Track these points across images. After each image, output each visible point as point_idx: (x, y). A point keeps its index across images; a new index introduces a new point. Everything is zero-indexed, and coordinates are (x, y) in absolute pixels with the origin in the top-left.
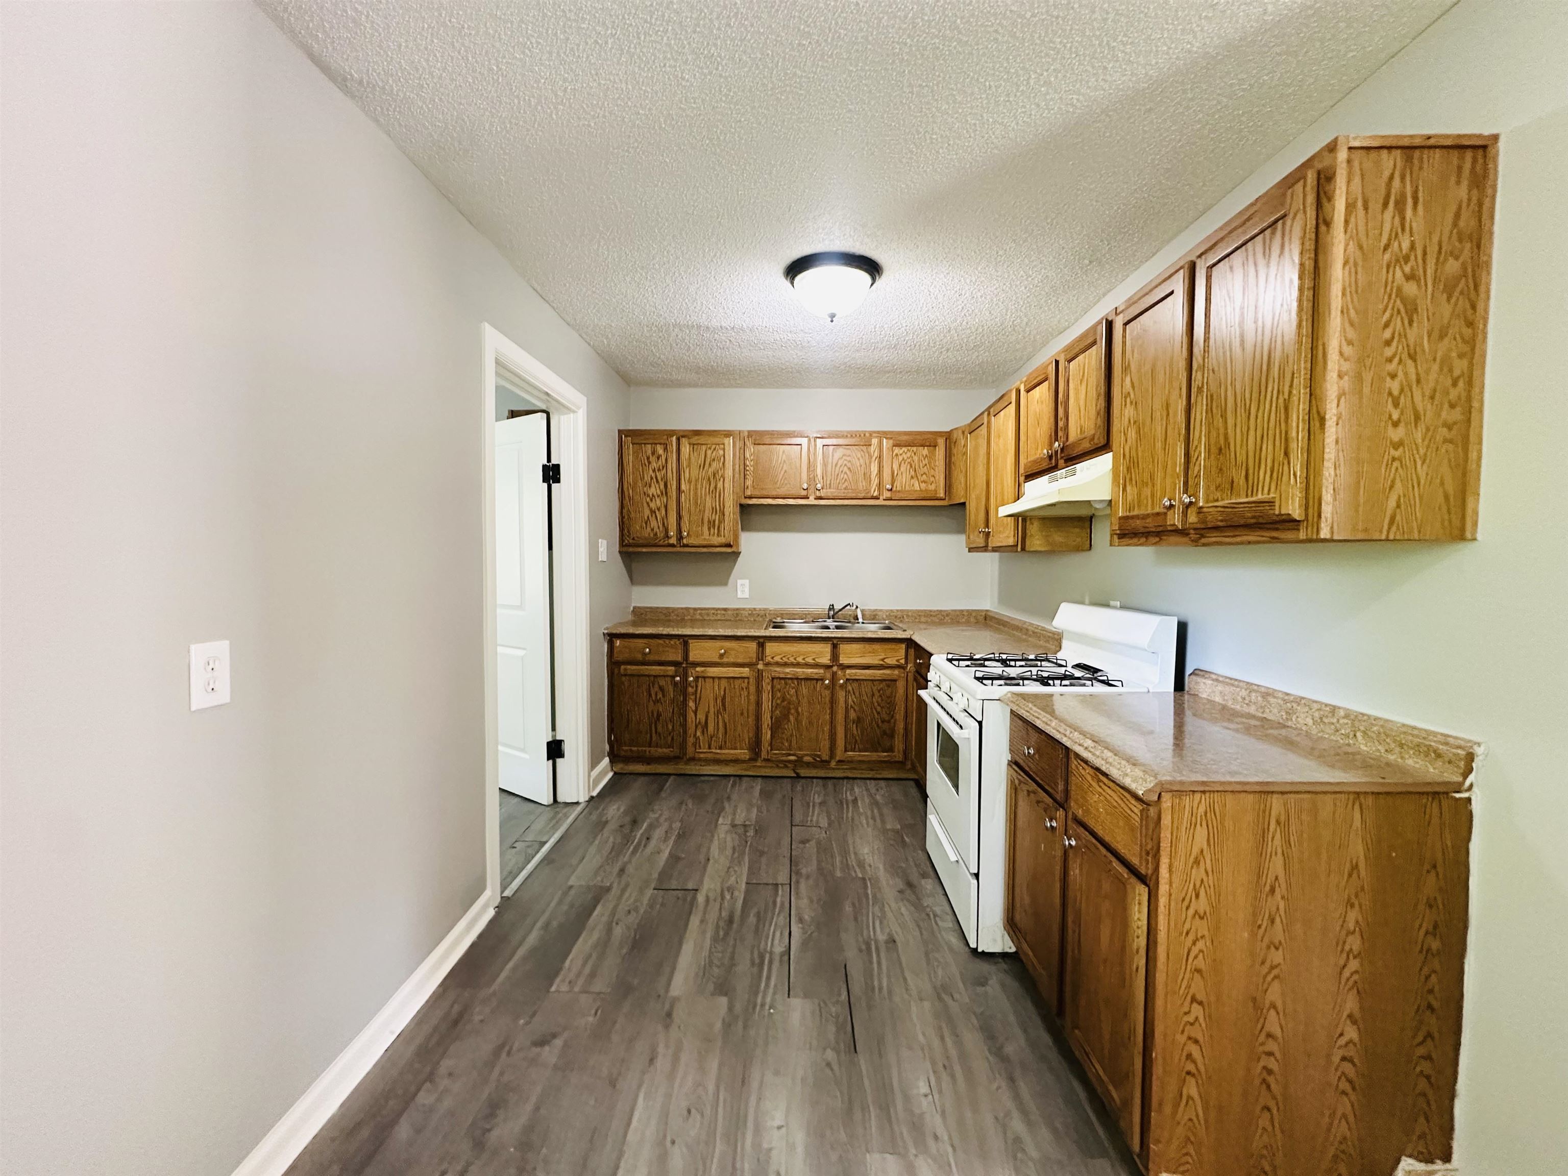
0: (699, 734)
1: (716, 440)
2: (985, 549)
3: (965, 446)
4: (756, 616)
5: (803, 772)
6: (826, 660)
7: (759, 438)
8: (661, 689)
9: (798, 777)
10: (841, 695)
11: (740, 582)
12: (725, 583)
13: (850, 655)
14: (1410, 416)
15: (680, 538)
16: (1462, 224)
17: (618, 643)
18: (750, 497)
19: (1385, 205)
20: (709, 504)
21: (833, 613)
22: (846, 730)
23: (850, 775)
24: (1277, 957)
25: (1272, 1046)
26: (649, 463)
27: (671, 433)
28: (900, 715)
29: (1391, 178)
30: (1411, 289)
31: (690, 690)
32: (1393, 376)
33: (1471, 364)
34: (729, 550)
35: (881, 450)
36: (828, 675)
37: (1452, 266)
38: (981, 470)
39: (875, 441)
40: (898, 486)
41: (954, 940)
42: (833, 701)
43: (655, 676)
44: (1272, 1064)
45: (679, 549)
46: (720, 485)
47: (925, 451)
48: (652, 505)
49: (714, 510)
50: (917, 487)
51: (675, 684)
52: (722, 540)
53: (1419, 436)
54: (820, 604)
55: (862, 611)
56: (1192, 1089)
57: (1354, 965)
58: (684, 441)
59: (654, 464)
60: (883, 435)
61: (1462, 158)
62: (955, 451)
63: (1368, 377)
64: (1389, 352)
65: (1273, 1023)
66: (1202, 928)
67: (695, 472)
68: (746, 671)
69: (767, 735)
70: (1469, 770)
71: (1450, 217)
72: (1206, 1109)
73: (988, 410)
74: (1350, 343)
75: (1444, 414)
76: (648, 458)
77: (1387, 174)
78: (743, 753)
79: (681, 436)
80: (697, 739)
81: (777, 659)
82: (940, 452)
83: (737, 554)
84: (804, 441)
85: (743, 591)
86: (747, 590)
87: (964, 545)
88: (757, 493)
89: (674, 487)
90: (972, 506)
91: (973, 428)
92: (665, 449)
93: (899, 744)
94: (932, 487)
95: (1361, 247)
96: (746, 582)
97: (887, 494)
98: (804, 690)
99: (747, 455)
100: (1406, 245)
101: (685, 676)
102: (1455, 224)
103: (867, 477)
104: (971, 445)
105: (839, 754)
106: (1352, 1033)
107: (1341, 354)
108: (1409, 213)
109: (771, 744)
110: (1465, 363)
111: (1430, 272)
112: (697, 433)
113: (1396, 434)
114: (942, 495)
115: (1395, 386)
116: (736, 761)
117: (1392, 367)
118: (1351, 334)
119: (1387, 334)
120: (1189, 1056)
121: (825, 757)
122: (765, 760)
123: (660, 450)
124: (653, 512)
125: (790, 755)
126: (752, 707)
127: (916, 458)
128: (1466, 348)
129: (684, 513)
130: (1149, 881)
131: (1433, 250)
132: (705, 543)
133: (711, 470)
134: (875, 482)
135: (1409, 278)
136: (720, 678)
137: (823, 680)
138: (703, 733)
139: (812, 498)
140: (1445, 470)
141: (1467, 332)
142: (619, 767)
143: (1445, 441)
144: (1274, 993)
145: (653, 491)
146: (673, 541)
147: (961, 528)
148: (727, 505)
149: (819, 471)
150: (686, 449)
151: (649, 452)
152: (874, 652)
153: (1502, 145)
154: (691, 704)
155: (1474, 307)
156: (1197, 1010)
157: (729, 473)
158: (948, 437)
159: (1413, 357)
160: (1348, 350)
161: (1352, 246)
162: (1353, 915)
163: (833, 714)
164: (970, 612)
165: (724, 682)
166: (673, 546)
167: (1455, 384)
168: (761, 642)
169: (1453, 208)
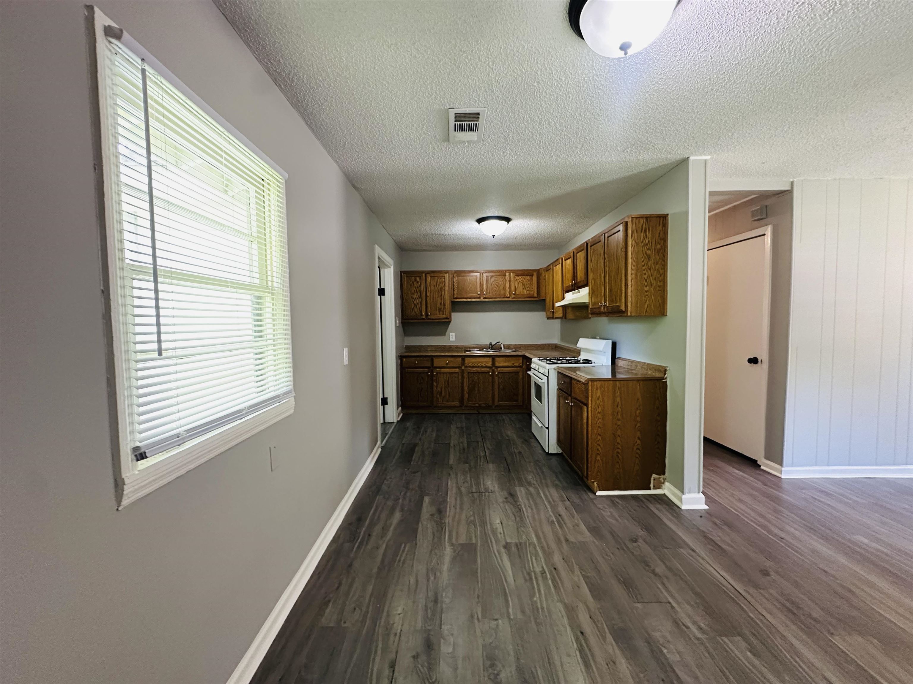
0: (438, 396)
1: (441, 275)
2: (552, 318)
3: (545, 276)
4: (458, 348)
5: (481, 411)
6: (490, 364)
7: (459, 273)
8: (422, 378)
9: (479, 413)
10: (496, 378)
11: (451, 334)
12: (444, 335)
13: (500, 362)
14: (649, 284)
15: (427, 315)
16: (661, 236)
17: (404, 359)
18: (456, 298)
19: (642, 231)
20: (439, 302)
21: (491, 346)
22: (499, 393)
23: (500, 412)
24: (619, 423)
25: (619, 446)
26: (414, 285)
27: (422, 272)
28: (520, 386)
29: (643, 225)
30: (649, 252)
31: (435, 378)
32: (645, 274)
33: (664, 271)
34: (447, 320)
35: (510, 277)
36: (491, 371)
37: (659, 246)
38: (551, 287)
39: (507, 274)
40: (517, 292)
41: (541, 452)
42: (493, 382)
43: (420, 373)
44: (620, 451)
45: (426, 321)
46: (443, 293)
47: (529, 278)
48: (415, 302)
49: (441, 304)
50: (525, 293)
51: (428, 376)
52: (445, 316)
53: (652, 289)
54: (485, 342)
55: (504, 345)
56: (599, 458)
57: (639, 425)
58: (428, 275)
59: (416, 285)
60: (510, 271)
61: (660, 220)
62: (541, 278)
63: (639, 274)
64: (644, 268)
65: (619, 440)
66: (599, 416)
67: (433, 288)
68: (457, 370)
69: (466, 396)
70: (665, 374)
71: (657, 235)
72: (603, 463)
73: (552, 263)
74: (634, 266)
75: (658, 283)
76: (413, 283)
77: (641, 224)
78: (457, 404)
79: (427, 273)
80: (437, 398)
81: (470, 365)
82: (535, 278)
83: (450, 322)
84: (478, 274)
85: (452, 338)
86: (454, 337)
87: (545, 316)
88: (459, 296)
89: (424, 294)
90: (548, 300)
91: (548, 269)
92: (420, 279)
93: (520, 398)
94: (532, 292)
95: (636, 242)
96: (454, 334)
97: (513, 296)
98: (481, 377)
99: (455, 281)
100: (647, 241)
101: (432, 373)
102: (659, 236)
103: (504, 289)
104: (546, 276)
105: (496, 404)
106: (639, 442)
107: (632, 269)
108: (647, 233)
109: (468, 400)
110: (663, 270)
111: (653, 247)
112: (433, 272)
113: (646, 289)
114: (536, 296)
115: (645, 277)
116: (455, 407)
117: (644, 272)
118: (634, 264)
119: (643, 264)
120: (598, 449)
121: (490, 404)
122: (466, 406)
123: (418, 279)
124: (415, 305)
125: (475, 404)
126: (460, 385)
127: (525, 281)
128: (662, 267)
129: (429, 306)
130: (587, 405)
131: (654, 242)
132: (437, 318)
133: (439, 287)
134: (508, 290)
135: (648, 249)
136: (446, 373)
137: (489, 372)
138: (440, 396)
139: (482, 298)
140: (659, 298)
141: (663, 263)
142: (405, 411)
143: (659, 290)
144: (619, 432)
145: (415, 296)
146: (424, 317)
147: (544, 309)
148: (446, 302)
149: (485, 286)
150: (429, 279)
151: (413, 280)
152: (509, 361)
153: (669, 216)
154: (435, 384)
155: (664, 256)
156: (599, 437)
157: (447, 288)
158: (538, 272)
159: (650, 269)
160: (633, 268)
161: (633, 242)
162: (638, 412)
163: (493, 386)
164: (549, 345)
165: (448, 375)
166: (424, 319)
167: (661, 276)
168: (463, 358)
169: (658, 232)
